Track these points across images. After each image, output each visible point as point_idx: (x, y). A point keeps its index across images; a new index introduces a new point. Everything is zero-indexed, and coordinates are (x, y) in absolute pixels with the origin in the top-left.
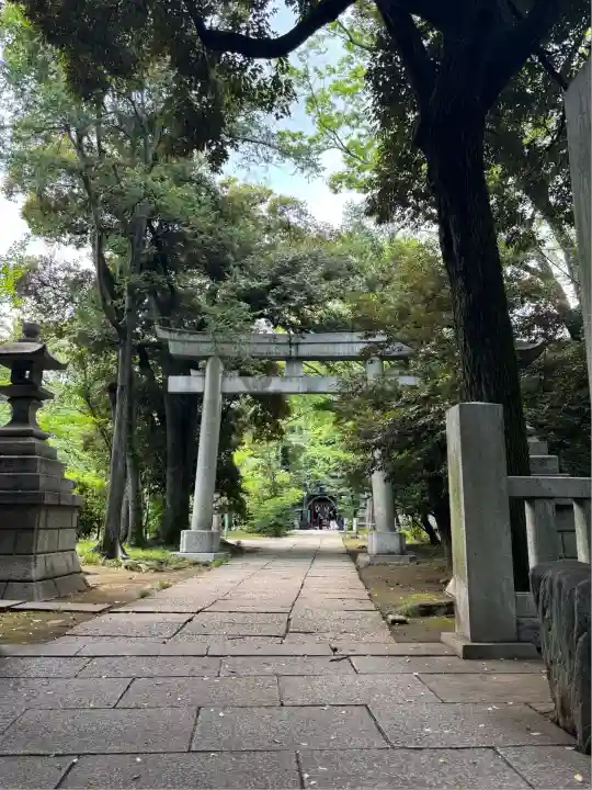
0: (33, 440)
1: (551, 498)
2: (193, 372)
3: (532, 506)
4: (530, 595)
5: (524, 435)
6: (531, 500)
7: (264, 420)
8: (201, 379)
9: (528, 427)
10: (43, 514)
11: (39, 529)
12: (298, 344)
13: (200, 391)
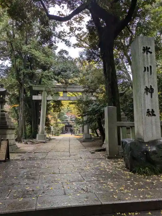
0: (4, 113)
1: (126, 126)
2: (39, 94)
3: (122, 128)
4: (121, 146)
5: (120, 112)
6: (122, 127)
7: (56, 106)
8: (41, 96)
9: (121, 110)
10: (8, 131)
11: (7, 134)
12: (66, 88)
13: (41, 99)
